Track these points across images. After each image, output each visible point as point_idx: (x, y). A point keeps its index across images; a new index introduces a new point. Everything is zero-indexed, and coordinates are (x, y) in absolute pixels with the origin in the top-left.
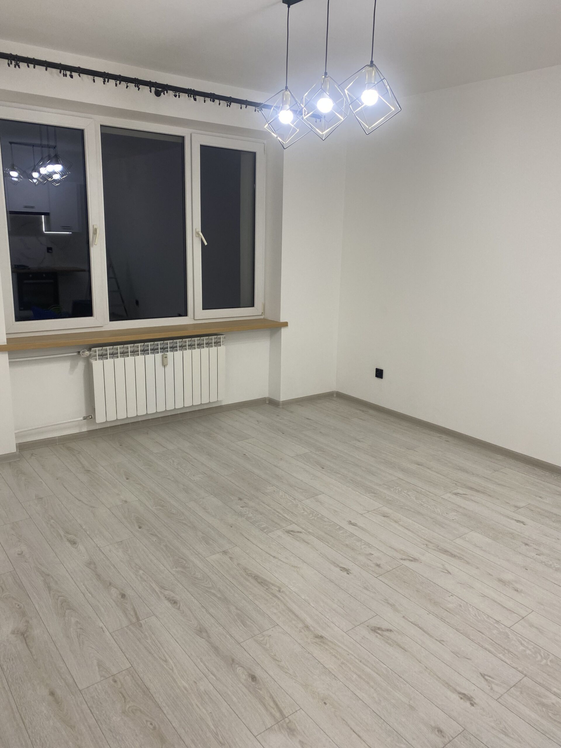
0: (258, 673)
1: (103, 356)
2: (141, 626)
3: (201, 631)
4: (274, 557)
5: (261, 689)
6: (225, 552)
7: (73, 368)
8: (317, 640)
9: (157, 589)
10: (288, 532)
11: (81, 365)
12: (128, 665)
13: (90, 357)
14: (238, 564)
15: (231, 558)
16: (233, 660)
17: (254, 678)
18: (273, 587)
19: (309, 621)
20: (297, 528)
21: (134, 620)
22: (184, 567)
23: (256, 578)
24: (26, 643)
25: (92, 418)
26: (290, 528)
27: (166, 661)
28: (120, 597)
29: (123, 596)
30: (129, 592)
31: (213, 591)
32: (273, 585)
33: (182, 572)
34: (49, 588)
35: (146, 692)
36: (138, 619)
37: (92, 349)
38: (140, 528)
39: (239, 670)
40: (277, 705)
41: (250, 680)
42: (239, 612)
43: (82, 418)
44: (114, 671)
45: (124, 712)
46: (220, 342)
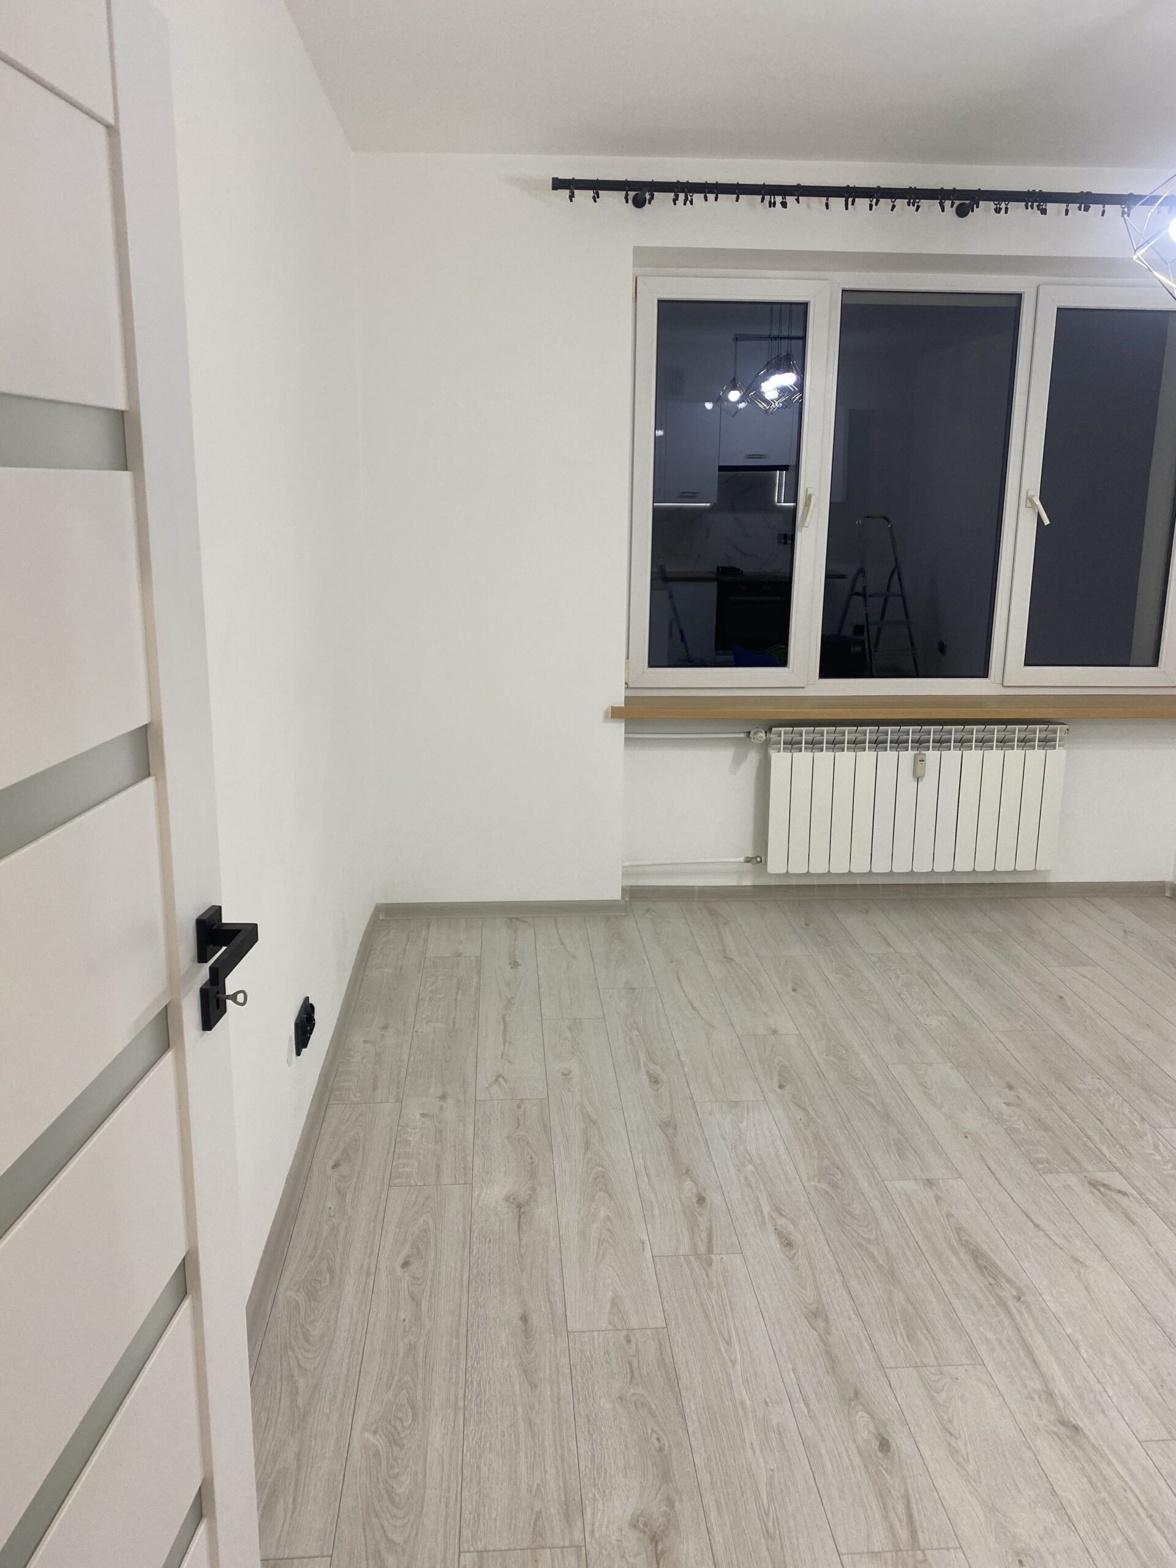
0: (899, 1440)
1: (792, 745)
2: (710, 1263)
3: (817, 1314)
4: (1037, 1226)
5: (890, 1473)
6: (930, 1183)
7: (737, 761)
8: (1063, 1430)
9: (766, 1209)
10: (1094, 1184)
11: (753, 758)
12: (661, 1323)
13: (767, 743)
14: (949, 1215)
15: (938, 1198)
16: (857, 1394)
17: (884, 1445)
18: (1006, 1285)
19: (1061, 1386)
20: (1118, 1182)
21: (702, 1248)
22: (834, 1186)
23: (976, 1254)
24: (519, 1223)
25: (761, 861)
26: (1101, 1176)
27: (729, 1343)
28: (695, 1200)
29: (701, 1200)
30: (714, 1198)
31: (873, 1249)
32: (1009, 1281)
33: (827, 1193)
34: (587, 1145)
35: (673, 1381)
36: (710, 1249)
37: (773, 729)
38: (781, 1087)
39: (861, 1417)
40: (910, 1516)
41: (875, 1445)
42: (910, 1307)
43: (742, 859)
44: (634, 1321)
45: (621, 1399)
46: (1054, 740)
